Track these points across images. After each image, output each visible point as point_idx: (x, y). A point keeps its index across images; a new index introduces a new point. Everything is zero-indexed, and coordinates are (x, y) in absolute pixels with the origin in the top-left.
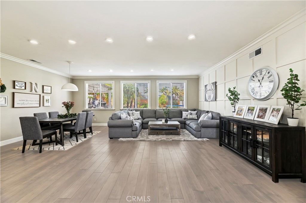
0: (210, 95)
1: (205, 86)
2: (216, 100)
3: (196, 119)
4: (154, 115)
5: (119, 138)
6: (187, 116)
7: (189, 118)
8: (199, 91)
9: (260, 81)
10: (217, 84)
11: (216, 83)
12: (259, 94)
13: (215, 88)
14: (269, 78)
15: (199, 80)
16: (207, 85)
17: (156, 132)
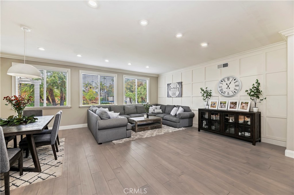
0: (174, 92)
1: (168, 84)
2: (182, 97)
3: (161, 113)
4: (123, 111)
5: (112, 141)
6: (154, 110)
7: (156, 112)
8: (158, 88)
9: (228, 85)
10: (182, 84)
11: (182, 82)
12: (227, 93)
13: (181, 87)
14: (235, 83)
15: (159, 79)
16: (170, 84)
17: (142, 128)
